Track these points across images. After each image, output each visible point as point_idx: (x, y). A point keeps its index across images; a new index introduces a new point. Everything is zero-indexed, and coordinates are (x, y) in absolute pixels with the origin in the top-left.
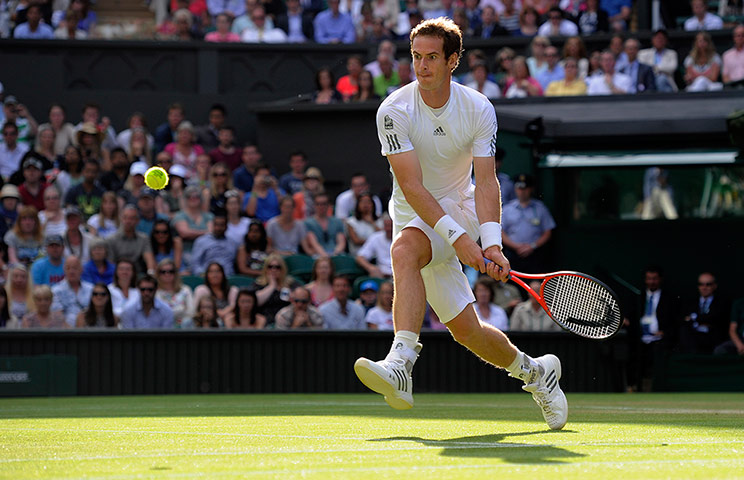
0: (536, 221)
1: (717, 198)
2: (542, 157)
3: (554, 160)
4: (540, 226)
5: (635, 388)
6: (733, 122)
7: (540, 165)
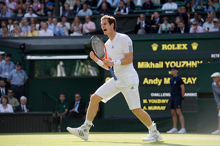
0: (23, 77)
1: (80, 70)
2: (25, 56)
3: (29, 57)
4: (24, 79)
5: (55, 131)
6: (87, 46)
7: (24, 59)
